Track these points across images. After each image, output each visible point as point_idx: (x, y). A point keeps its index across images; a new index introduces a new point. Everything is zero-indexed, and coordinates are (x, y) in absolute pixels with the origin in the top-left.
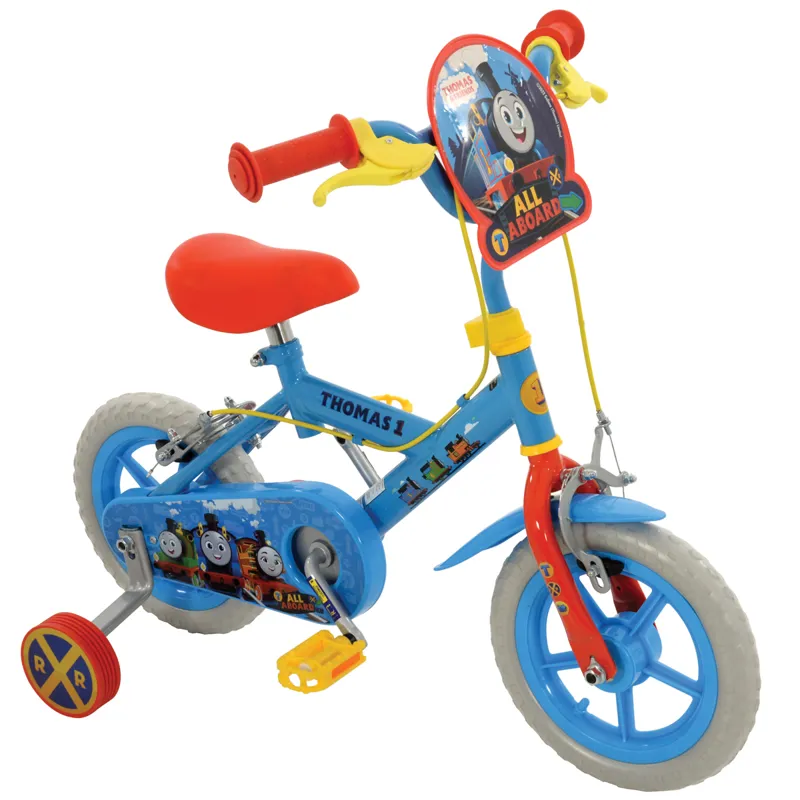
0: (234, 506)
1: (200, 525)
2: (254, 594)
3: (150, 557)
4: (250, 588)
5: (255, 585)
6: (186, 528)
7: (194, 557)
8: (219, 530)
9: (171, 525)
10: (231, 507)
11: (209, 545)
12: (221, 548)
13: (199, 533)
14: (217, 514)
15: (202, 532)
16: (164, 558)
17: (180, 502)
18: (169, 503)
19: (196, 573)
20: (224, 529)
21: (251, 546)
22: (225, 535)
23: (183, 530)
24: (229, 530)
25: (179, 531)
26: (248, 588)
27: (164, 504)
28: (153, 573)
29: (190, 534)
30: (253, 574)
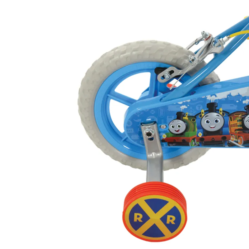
0: (232, 94)
1: (203, 111)
2: (237, 142)
3: (160, 137)
4: (234, 139)
5: (239, 137)
6: (191, 115)
7: (194, 130)
8: (217, 111)
9: (180, 116)
10: (230, 95)
11: (208, 122)
12: (217, 121)
13: (201, 116)
14: (217, 102)
15: (203, 115)
16: (171, 135)
17: (189, 101)
18: (181, 103)
19: (194, 139)
20: (221, 109)
21: (240, 115)
22: (221, 113)
23: (188, 116)
24: (224, 110)
25: (186, 118)
26: (232, 140)
27: (177, 104)
28: (162, 145)
29: (194, 118)
30: (238, 131)
